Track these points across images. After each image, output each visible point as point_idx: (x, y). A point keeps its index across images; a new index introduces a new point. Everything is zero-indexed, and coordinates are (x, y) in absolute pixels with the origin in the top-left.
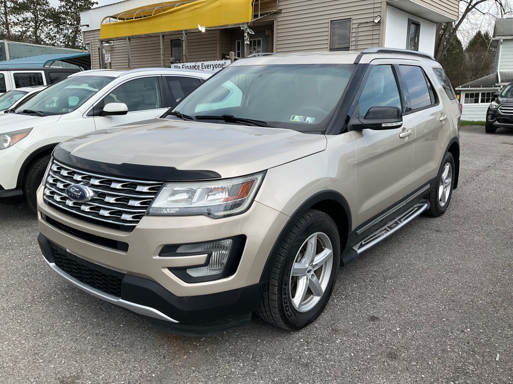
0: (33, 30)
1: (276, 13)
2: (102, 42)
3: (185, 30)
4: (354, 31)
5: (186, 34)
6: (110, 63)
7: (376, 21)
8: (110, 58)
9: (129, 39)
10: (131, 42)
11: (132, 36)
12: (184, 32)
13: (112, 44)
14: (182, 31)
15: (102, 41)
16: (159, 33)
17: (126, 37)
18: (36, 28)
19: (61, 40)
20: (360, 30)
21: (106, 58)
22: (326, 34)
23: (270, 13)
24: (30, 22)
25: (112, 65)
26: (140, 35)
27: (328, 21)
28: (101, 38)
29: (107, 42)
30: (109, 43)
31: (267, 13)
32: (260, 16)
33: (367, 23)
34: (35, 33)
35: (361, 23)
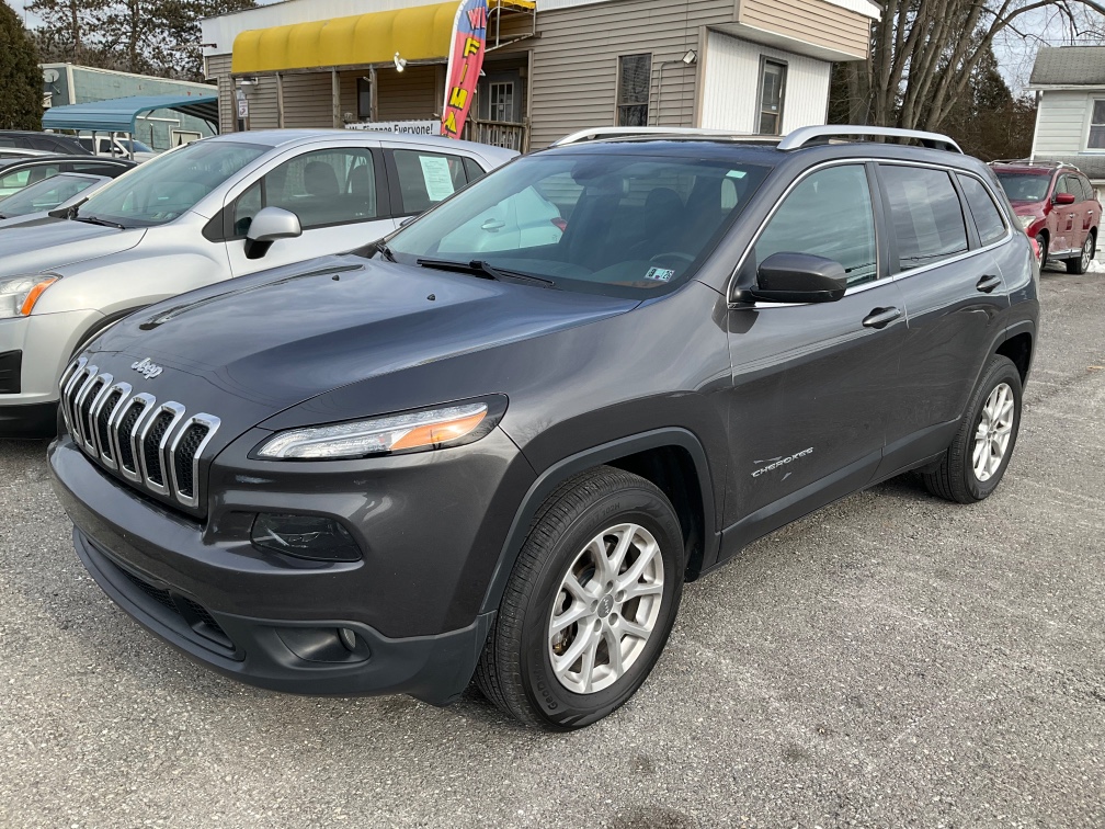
0: (127, 41)
1: (531, 38)
2: (234, 79)
3: (374, 64)
4: (655, 75)
5: (375, 70)
6: (249, 118)
7: (688, 60)
8: (246, 109)
9: (281, 76)
10: (284, 79)
11: (286, 70)
12: (371, 67)
13: (257, 83)
14: (368, 65)
15: (234, 77)
16: (330, 67)
17: (275, 71)
18: (134, 37)
19: (183, 63)
20: (665, 74)
21: (241, 109)
22: (611, 79)
23: (519, 37)
24: (122, 24)
25: (251, 121)
26: (299, 69)
27: (616, 56)
28: (234, 71)
29: (247, 77)
30: (250, 80)
31: (513, 39)
32: (501, 42)
33: (675, 62)
34: (132, 46)
35: (666, 63)
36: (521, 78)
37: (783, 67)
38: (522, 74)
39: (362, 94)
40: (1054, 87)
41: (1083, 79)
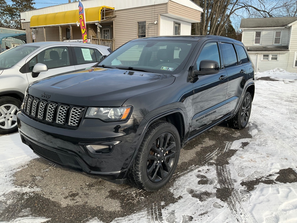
1: (114, 17)
2: (31, 29)
3: (71, 24)
4: (147, 27)
5: (71, 26)
7: (155, 23)
8: (35, 37)
10: (46, 29)
11: (46, 26)
13: (37, 30)
14: (69, 25)
16: (59, 25)
17: (43, 27)
20: (150, 27)
21: (33, 37)
22: (135, 28)
23: (110, 17)
25: (36, 40)
26: (50, 26)
27: (137, 22)
28: (31, 26)
29: (34, 28)
33: (152, 23)
35: (150, 24)
36: (111, 28)
37: (179, 24)
38: (111, 27)
39: (67, 32)
40: (246, 29)
41: (253, 26)
